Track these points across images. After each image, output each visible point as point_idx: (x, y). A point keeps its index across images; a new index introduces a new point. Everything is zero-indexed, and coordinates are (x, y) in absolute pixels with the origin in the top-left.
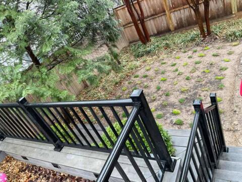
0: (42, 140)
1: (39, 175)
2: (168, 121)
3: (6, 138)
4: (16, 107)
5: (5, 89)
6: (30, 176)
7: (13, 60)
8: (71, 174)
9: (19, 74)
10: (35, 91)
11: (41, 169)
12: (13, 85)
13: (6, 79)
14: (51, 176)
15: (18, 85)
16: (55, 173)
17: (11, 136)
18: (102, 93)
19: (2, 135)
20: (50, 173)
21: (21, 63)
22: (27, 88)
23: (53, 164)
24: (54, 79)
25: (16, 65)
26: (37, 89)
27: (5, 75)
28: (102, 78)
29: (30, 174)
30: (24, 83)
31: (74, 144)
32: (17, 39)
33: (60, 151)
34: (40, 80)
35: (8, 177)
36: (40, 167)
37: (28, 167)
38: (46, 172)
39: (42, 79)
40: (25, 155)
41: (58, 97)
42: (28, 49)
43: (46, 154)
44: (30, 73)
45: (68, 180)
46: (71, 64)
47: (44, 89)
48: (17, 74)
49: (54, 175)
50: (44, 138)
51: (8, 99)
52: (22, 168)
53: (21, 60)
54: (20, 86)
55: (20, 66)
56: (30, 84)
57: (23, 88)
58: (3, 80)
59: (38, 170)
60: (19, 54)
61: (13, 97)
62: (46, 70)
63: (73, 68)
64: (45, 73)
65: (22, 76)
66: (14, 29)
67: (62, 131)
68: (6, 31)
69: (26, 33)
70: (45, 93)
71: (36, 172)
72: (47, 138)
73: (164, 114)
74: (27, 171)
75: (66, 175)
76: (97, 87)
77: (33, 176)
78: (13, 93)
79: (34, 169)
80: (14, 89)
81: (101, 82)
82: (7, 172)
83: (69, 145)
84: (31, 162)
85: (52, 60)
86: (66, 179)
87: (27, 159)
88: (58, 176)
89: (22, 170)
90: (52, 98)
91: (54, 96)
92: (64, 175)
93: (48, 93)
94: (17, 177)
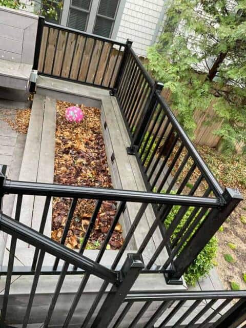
0: (130, 131)
1: (97, 148)
2: (229, 273)
3: (115, 98)
4: (150, 85)
5: (161, 63)
6: (92, 141)
7: (198, 50)
8: (111, 177)
9: (186, 67)
10: (177, 93)
11: (103, 147)
12: (171, 67)
13: (173, 58)
14: (102, 160)
15: (173, 73)
16: (106, 162)
17: (119, 100)
18: (218, 172)
19: (115, 92)
20: (103, 157)
21: (200, 60)
22: (175, 83)
23: (113, 154)
24: (202, 104)
25: (195, 56)
26: (179, 94)
27: (177, 53)
28: (238, 161)
29: (94, 139)
30: (179, 77)
31: (142, 163)
32: (225, 37)
33: (128, 154)
34: (192, 91)
35: (82, 121)
36: (104, 145)
37: (99, 134)
38: (102, 153)
39: (195, 92)
40: (108, 125)
41: (183, 121)
42: (222, 57)
43: (119, 143)
44: (194, 76)
45: (105, 178)
46: (232, 111)
47: (184, 101)
48: (186, 64)
49: (104, 162)
50: (133, 133)
51: (154, 72)
52: (96, 129)
53: (204, 57)
54: (174, 75)
55: (196, 61)
56: (181, 84)
57: (173, 79)
58: (170, 55)
59: (100, 144)
60: (209, 51)
61: (158, 76)
62: (207, 90)
63: (228, 116)
64: (203, 91)
65: (185, 70)
66: (235, 26)
67: (148, 146)
68: (228, 21)
69: (238, 41)
70: (180, 105)
71: (98, 144)
72: (134, 135)
73: (235, 264)
74: (95, 135)
75: (109, 173)
76: (222, 161)
77: (93, 142)
78: (162, 74)
79: (99, 140)
80: (167, 72)
81: (233, 163)
82: (86, 117)
83: (139, 159)
84: (105, 134)
85: (225, 89)
86: (106, 175)
87: (105, 129)
88: (104, 166)
89: (93, 130)
90: (179, 116)
91: (182, 116)
92: (108, 171)
93: (182, 108)
94: (85, 129)
